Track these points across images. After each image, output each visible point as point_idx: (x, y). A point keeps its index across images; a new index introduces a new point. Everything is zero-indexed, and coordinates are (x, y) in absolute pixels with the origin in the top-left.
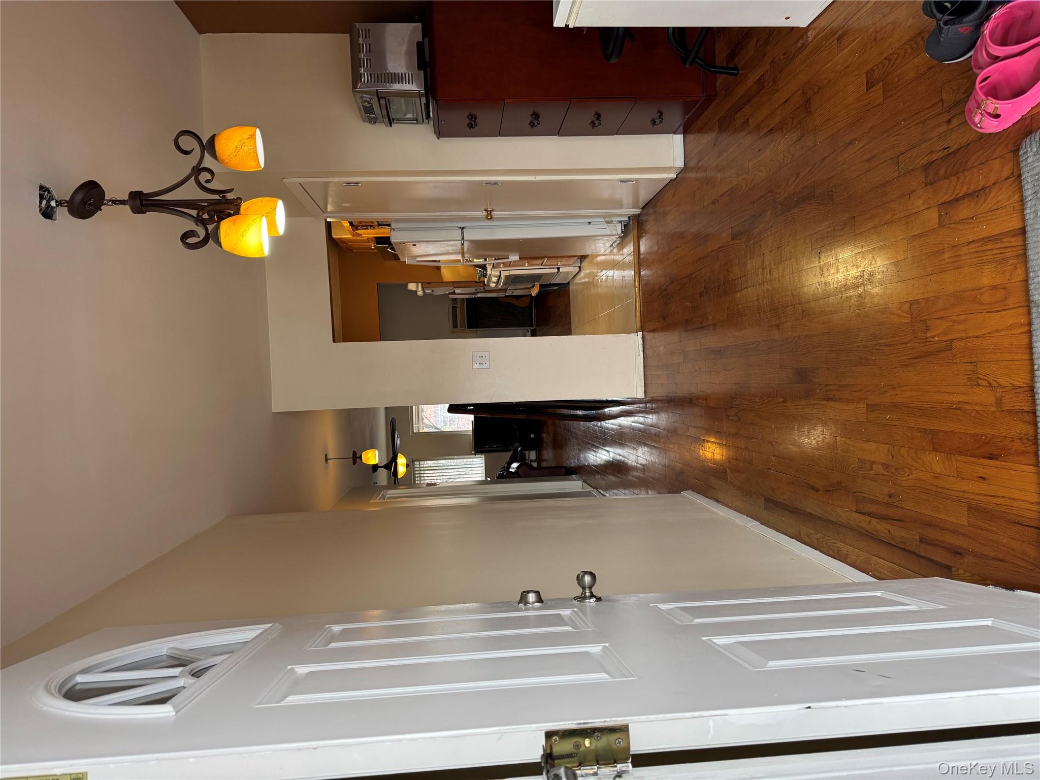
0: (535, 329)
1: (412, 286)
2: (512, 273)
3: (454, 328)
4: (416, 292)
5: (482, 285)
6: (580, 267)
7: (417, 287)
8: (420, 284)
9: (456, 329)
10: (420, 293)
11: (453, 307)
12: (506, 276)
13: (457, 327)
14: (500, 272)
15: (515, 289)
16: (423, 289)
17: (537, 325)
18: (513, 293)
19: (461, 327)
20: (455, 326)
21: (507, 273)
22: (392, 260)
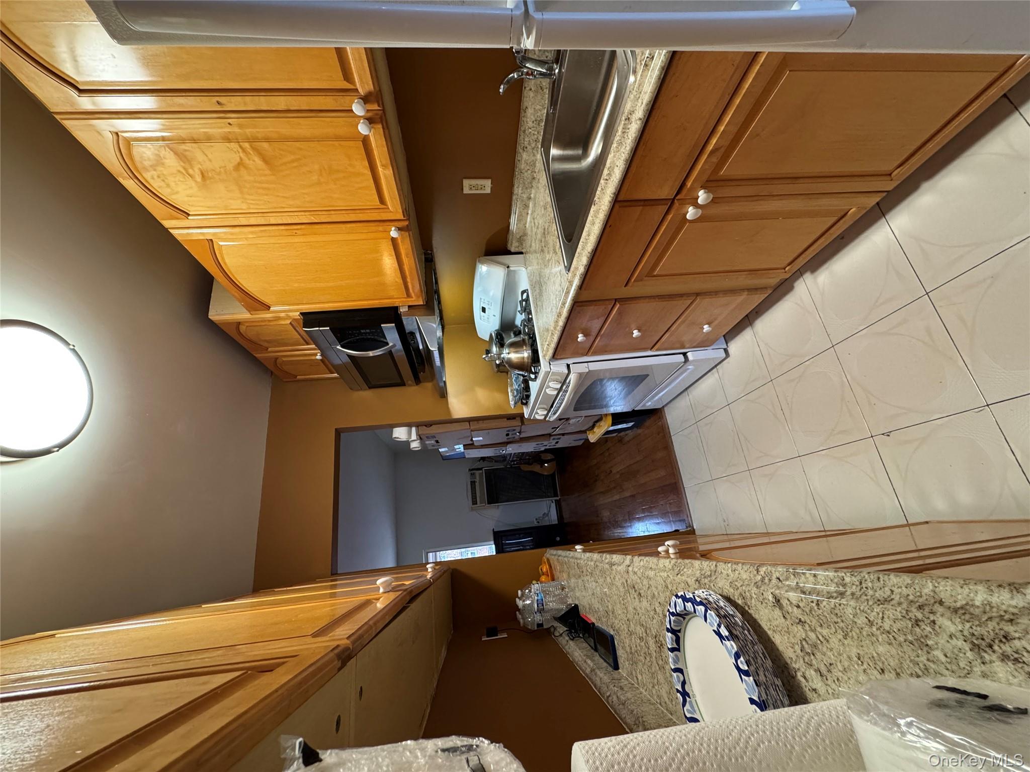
0: (560, 499)
1: (400, 433)
2: (594, 367)
3: (473, 504)
4: (407, 443)
5: (517, 422)
6: (726, 351)
7: (410, 434)
8: (414, 429)
9: (476, 506)
10: (415, 445)
11: (471, 482)
12: (580, 374)
13: (476, 504)
14: (568, 366)
15: (563, 435)
16: (420, 437)
17: (562, 495)
18: (557, 443)
19: (481, 503)
20: (474, 502)
21: (583, 368)
22: (365, 390)
